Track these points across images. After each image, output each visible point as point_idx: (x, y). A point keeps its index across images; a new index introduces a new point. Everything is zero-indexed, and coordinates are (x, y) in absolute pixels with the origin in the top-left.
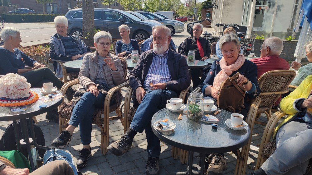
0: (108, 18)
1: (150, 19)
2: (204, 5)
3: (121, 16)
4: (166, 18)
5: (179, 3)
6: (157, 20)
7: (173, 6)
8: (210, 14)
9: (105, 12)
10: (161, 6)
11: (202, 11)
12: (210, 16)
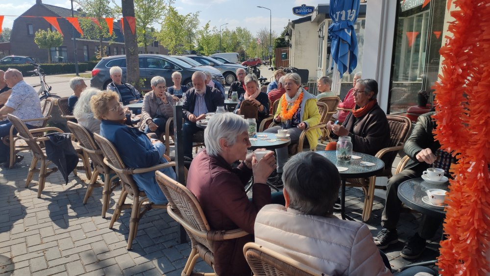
0: (150, 66)
1: (205, 64)
2: (278, 43)
3: (166, 63)
4: (227, 62)
5: (249, 39)
6: (213, 66)
7: (240, 43)
8: (287, 54)
9: (147, 58)
10: (223, 45)
11: (275, 50)
12: (287, 57)
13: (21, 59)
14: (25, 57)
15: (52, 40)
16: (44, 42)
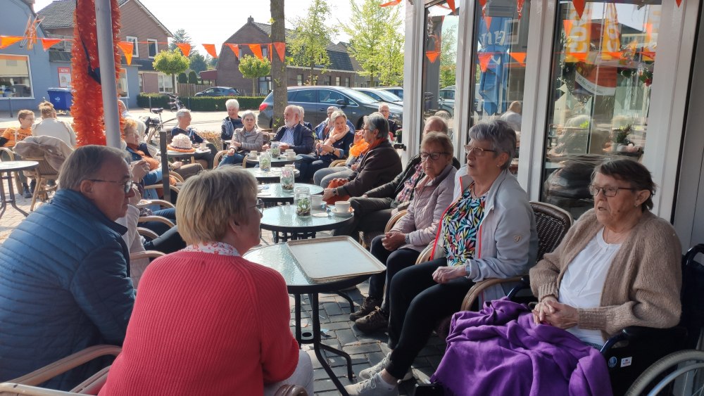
13: (224, 90)
14: (228, 88)
15: (258, 68)
16: (249, 70)
